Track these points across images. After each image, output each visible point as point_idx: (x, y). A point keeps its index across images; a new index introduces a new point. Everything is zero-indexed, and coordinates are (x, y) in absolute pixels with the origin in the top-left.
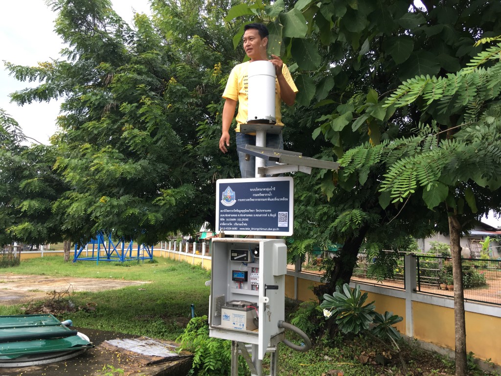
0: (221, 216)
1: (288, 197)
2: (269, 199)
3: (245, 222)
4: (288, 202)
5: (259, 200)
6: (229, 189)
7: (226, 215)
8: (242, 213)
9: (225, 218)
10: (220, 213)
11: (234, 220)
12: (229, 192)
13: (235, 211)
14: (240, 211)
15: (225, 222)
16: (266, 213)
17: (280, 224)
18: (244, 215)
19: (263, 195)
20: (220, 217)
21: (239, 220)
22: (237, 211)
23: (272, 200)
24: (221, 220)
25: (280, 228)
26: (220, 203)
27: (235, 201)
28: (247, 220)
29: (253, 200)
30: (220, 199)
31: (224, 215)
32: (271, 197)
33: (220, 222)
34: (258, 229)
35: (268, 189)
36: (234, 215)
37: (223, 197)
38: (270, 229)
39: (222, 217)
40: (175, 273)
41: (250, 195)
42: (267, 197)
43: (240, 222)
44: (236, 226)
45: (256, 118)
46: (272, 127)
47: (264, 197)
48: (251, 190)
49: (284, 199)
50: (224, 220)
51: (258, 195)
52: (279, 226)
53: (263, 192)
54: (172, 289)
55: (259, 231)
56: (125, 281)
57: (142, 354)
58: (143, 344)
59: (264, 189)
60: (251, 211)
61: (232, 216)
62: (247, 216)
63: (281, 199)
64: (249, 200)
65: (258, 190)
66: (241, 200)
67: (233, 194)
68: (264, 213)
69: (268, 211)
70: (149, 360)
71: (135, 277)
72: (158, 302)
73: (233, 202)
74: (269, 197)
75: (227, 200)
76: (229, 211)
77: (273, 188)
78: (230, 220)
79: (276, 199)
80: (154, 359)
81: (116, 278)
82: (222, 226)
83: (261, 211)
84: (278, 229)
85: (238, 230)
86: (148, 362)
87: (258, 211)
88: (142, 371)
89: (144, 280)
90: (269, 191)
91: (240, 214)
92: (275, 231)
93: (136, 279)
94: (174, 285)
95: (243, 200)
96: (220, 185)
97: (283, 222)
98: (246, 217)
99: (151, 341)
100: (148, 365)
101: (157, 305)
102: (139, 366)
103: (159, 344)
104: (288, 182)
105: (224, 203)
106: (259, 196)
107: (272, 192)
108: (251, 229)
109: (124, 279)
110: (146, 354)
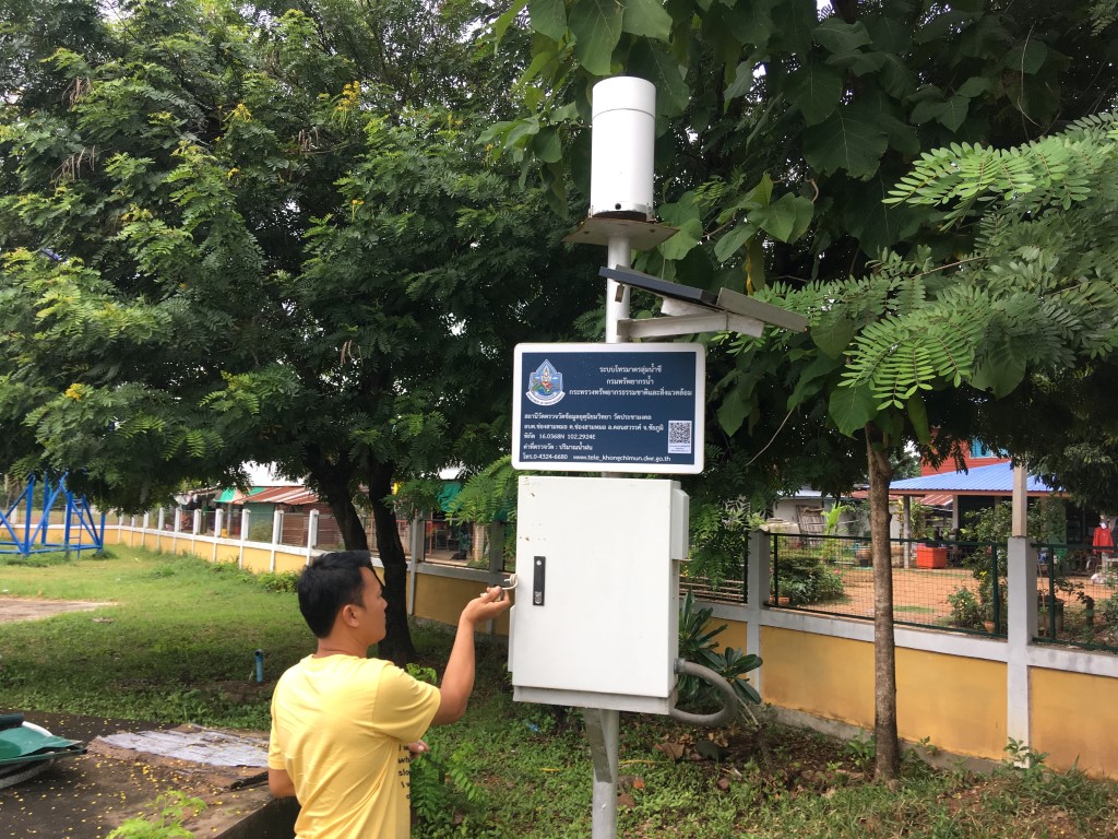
0: (526, 427)
1: (692, 388)
2: (645, 393)
3: (585, 442)
4: (692, 398)
5: (622, 393)
6: (546, 366)
7: (540, 426)
8: (578, 421)
9: (536, 432)
10: (524, 422)
11: (560, 436)
12: (547, 373)
13: (563, 417)
14: (574, 418)
15: (537, 441)
16: (642, 422)
17: (672, 448)
18: (586, 427)
19: (632, 382)
20: (523, 431)
21: (572, 437)
22: (567, 416)
23: (655, 393)
24: (526, 436)
25: (671, 455)
26: (525, 400)
27: (562, 394)
28: (592, 437)
29: (607, 393)
30: (525, 388)
31: (533, 426)
32: (651, 388)
33: (523, 441)
34: (619, 458)
35: (644, 370)
36: (559, 427)
37: (531, 384)
38: (647, 458)
39: (528, 431)
40: (175, 581)
41: (600, 381)
42: (641, 387)
43: (576, 443)
44: (564, 452)
45: (618, 206)
46: (652, 231)
47: (635, 387)
48: (602, 370)
49: (682, 392)
50: (533, 436)
51: (621, 382)
52: (669, 452)
53: (631, 376)
54: (180, 618)
55: (622, 462)
56: (46, 602)
57: (206, 764)
58: (198, 742)
59: (635, 370)
60: (603, 417)
61: (554, 427)
62: (592, 428)
63: (677, 393)
64: (597, 392)
65: (620, 369)
66: (576, 392)
67: (558, 377)
68: (636, 422)
69: (645, 417)
70: (231, 776)
71: (72, 592)
72: (157, 648)
73: (558, 396)
74: (646, 386)
75: (542, 392)
76: (546, 417)
77: (656, 366)
78: (549, 436)
79: (662, 392)
80: (244, 774)
81: (21, 594)
82: (529, 452)
83: (627, 417)
84: (666, 459)
85: (570, 459)
86: (233, 781)
87: (618, 417)
88: (226, 803)
89: (96, 599)
90: (647, 374)
91: (574, 423)
92: (660, 463)
93: (76, 597)
94: (183, 610)
95: (582, 392)
96: (525, 356)
97: (680, 444)
98: (589, 432)
99: (215, 735)
100: (234, 787)
101: (154, 654)
102: (211, 791)
103: (236, 740)
104: (692, 356)
105: (533, 397)
106: (621, 385)
107: (654, 375)
108: (601, 458)
109: (43, 595)
110: (216, 762)
